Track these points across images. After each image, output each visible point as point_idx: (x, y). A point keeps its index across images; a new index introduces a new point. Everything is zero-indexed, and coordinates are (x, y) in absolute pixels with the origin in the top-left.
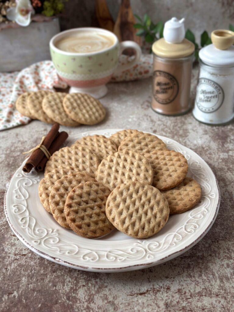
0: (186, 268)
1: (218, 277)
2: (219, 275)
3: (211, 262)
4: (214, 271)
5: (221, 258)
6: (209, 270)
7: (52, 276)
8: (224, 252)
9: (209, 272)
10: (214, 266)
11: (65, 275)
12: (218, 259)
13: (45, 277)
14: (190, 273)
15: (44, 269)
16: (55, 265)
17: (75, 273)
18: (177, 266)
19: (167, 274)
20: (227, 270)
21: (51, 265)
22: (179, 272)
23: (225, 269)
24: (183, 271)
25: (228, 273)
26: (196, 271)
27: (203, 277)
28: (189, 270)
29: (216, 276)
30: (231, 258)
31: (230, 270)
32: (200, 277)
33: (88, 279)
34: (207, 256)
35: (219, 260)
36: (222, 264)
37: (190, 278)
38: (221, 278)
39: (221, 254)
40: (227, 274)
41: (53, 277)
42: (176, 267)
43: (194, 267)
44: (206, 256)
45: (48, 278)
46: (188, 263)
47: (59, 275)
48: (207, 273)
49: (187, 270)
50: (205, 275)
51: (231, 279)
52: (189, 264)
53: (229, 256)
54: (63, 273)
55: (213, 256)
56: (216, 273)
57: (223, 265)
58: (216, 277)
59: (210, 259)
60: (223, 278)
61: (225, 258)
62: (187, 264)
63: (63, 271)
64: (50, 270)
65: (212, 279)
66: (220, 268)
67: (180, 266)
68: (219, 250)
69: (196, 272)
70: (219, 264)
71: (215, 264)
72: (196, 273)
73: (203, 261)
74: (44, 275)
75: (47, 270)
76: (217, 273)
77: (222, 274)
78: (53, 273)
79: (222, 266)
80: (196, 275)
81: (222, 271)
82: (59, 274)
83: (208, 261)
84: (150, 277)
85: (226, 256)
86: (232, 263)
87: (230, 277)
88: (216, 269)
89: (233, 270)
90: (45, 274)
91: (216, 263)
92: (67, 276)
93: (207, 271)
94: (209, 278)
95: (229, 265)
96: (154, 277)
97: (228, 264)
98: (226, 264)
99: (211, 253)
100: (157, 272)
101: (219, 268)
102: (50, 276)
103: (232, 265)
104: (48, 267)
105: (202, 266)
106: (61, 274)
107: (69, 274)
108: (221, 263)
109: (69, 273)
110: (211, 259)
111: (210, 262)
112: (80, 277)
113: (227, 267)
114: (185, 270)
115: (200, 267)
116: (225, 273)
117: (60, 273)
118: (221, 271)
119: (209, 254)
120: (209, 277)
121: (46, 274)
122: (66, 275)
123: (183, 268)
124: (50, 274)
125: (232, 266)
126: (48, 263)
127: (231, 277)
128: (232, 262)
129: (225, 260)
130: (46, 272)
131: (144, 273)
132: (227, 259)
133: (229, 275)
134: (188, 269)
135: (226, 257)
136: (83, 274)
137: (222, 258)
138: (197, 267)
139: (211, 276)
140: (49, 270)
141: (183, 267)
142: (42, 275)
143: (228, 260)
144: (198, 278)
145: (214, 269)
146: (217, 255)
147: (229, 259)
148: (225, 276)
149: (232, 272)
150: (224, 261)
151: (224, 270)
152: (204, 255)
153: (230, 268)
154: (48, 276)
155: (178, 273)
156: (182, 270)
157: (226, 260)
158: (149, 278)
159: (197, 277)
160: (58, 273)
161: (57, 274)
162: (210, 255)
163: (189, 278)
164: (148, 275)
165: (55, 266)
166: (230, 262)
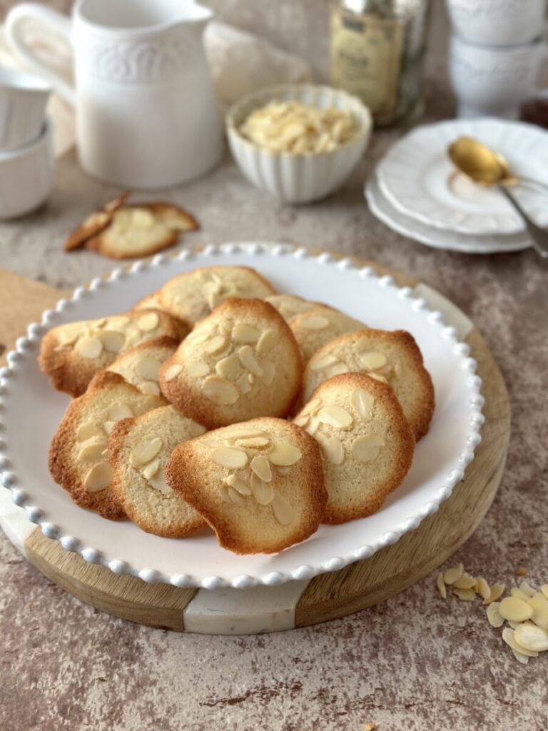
0: (344, 638)
1: (413, 660)
2: (417, 654)
3: (401, 620)
4: (406, 644)
5: (426, 611)
6: (396, 641)
7: (30, 655)
8: (434, 597)
9: (394, 647)
10: (408, 632)
11: (60, 654)
12: (418, 615)
13: (14, 659)
14: (351, 650)
15: (12, 638)
16: (38, 629)
17: (84, 648)
18: (322, 632)
19: (297, 652)
20: (437, 642)
21: (30, 629)
22: (325, 647)
23: (433, 640)
24: (334, 644)
25: (439, 650)
26: (364, 644)
27: (379, 660)
28: (350, 641)
29: (410, 658)
30: (450, 613)
31: (443, 643)
32: (374, 661)
33: (113, 663)
34: (395, 608)
35: (422, 617)
36: (428, 626)
37: (351, 663)
38: (421, 661)
39: (427, 602)
40: (435, 653)
41: (33, 657)
42: (320, 635)
43: (361, 634)
44: (392, 607)
45: (20, 661)
46: (349, 624)
47: (46, 653)
48: (390, 649)
49: (345, 642)
50: (384, 654)
51: (444, 664)
52: (350, 627)
53: (446, 607)
54: (57, 648)
55: (408, 607)
56: (410, 650)
57: (429, 629)
58: (410, 661)
59: (400, 613)
60: (426, 661)
61: (436, 612)
62: (346, 628)
63: (57, 644)
64: (26, 641)
65: (400, 664)
66: (422, 638)
67: (329, 633)
68: (424, 590)
69: (365, 647)
70: (421, 627)
71: (412, 625)
72: (364, 649)
73: (385, 620)
74: (12, 653)
75: (20, 640)
76: (414, 650)
77: (424, 651)
78: (32, 649)
79: (426, 633)
80: (364, 655)
81: (426, 644)
82: (47, 651)
83: (395, 619)
84: (256, 658)
85: (437, 607)
86: (451, 625)
87: (443, 661)
88: (412, 640)
89: (450, 643)
90: (14, 649)
91: (414, 624)
92: (64, 656)
93: (391, 645)
94: (393, 662)
95: (443, 630)
96: (266, 658)
97: (442, 626)
98: (436, 628)
99: (406, 598)
100: (275, 647)
101: (420, 637)
102: (25, 655)
103: (449, 629)
104: (22, 632)
105: (381, 630)
106: (52, 651)
107: (69, 651)
108: (426, 623)
109: (69, 648)
110: (403, 615)
111: (400, 623)
112: (95, 658)
113: (437, 634)
114: (341, 640)
115: (377, 633)
116: (432, 650)
117: (50, 648)
118: (423, 643)
119: (399, 602)
120: (394, 659)
121: (17, 650)
122: (63, 654)
123: (335, 638)
124: (26, 651)
125: (449, 632)
126: (22, 624)
127: (445, 660)
128: (451, 623)
129: (435, 616)
130: (17, 647)
131: (244, 648)
132: (439, 615)
133: (441, 656)
134: (348, 640)
135: (437, 610)
136: (103, 652)
137: (428, 612)
138: (369, 633)
139: (399, 657)
140: (23, 641)
141: (337, 634)
142: (6, 652)
143: (441, 616)
144: (369, 662)
145: (407, 639)
146: (418, 604)
147: (444, 615)
148: (432, 656)
149: (448, 647)
150: (433, 619)
151: (431, 641)
152: (389, 604)
153: (444, 637)
154: (21, 656)
155: (324, 651)
156: (332, 643)
157: (437, 617)
158: (254, 660)
159: (367, 659)
160: (45, 648)
161: (42, 651)
162: (402, 604)
163: (348, 661)
164: (252, 654)
165: (38, 631)
166: (447, 621)
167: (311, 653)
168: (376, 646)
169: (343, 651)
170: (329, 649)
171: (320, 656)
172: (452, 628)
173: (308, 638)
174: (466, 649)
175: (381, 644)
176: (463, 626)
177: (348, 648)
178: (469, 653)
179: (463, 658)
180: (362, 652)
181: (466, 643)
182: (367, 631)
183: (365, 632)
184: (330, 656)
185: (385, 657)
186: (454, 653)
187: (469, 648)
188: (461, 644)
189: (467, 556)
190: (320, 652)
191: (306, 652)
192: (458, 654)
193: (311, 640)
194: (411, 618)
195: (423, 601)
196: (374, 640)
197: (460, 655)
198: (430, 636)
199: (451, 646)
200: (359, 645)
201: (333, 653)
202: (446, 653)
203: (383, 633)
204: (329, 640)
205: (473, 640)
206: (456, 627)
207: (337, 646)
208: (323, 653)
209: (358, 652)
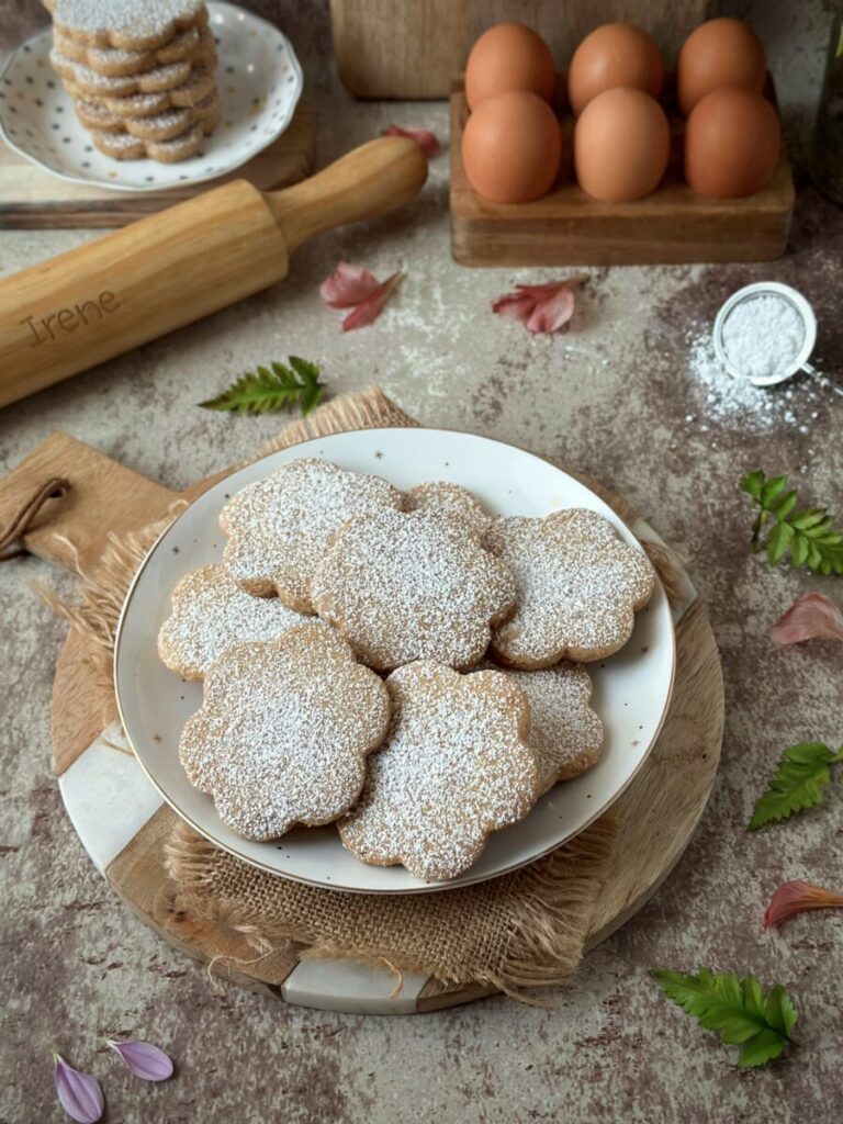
167: (551, 1104)
168: (630, 1093)
169: (590, 1101)
170: (573, 1098)
171: (562, 1107)
172: (723, 1066)
173: (547, 1083)
174: (739, 1096)
175: (636, 1091)
176: (735, 1063)
177: (595, 1097)
178: (743, 1102)
179: (736, 1108)
180: (613, 1102)
181: (740, 1088)
182: (619, 1072)
183: (616, 1075)
184: (575, 1108)
185: (641, 1109)
186: (725, 1101)
187: (742, 1094)
188: (733, 1090)
189: (740, 963)
190: (562, 1103)
191: (545, 1102)
192: (729, 1104)
193: (550, 1085)
194: (672, 1054)
195: (686, 1029)
196: (627, 1085)
197: (732, 1105)
198: (695, 1078)
199: (720, 1092)
200: (609, 1092)
201: (577, 1103)
202: (714, 1103)
203: (638, 1075)
204: (573, 1086)
205: (748, 1084)
206: (727, 1066)
207: (582, 1093)
208: (565, 1103)
209: (608, 1102)
